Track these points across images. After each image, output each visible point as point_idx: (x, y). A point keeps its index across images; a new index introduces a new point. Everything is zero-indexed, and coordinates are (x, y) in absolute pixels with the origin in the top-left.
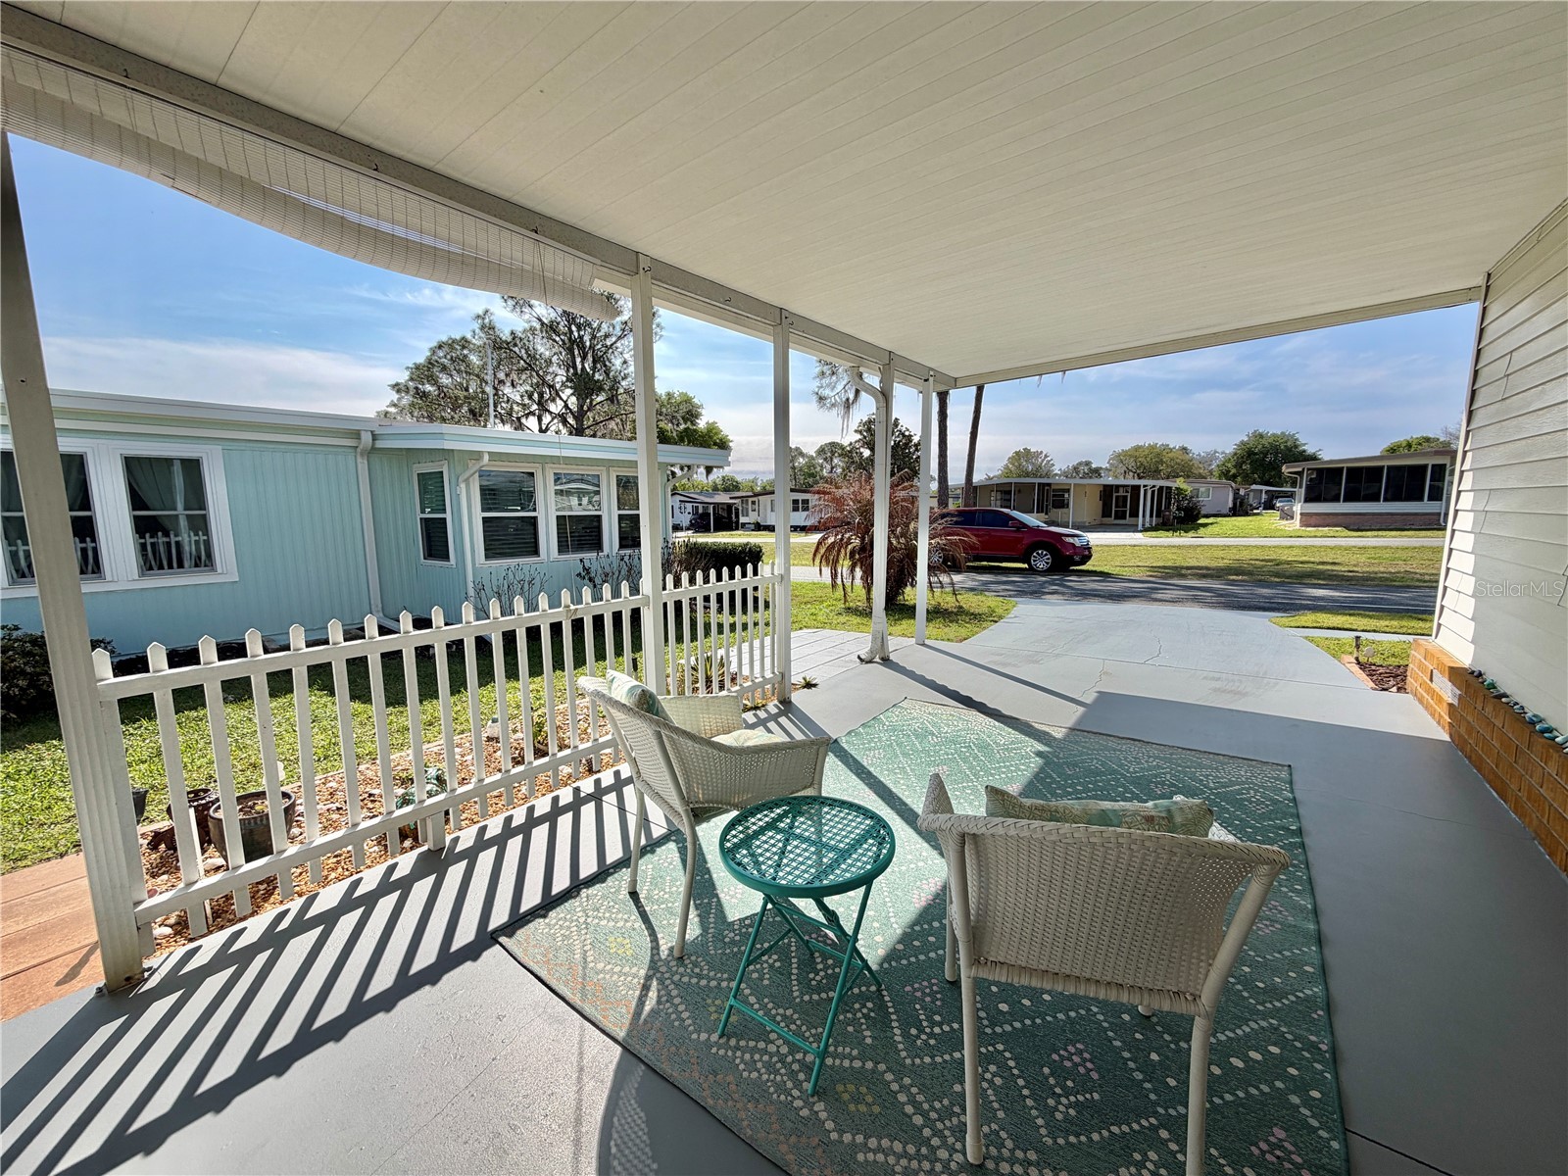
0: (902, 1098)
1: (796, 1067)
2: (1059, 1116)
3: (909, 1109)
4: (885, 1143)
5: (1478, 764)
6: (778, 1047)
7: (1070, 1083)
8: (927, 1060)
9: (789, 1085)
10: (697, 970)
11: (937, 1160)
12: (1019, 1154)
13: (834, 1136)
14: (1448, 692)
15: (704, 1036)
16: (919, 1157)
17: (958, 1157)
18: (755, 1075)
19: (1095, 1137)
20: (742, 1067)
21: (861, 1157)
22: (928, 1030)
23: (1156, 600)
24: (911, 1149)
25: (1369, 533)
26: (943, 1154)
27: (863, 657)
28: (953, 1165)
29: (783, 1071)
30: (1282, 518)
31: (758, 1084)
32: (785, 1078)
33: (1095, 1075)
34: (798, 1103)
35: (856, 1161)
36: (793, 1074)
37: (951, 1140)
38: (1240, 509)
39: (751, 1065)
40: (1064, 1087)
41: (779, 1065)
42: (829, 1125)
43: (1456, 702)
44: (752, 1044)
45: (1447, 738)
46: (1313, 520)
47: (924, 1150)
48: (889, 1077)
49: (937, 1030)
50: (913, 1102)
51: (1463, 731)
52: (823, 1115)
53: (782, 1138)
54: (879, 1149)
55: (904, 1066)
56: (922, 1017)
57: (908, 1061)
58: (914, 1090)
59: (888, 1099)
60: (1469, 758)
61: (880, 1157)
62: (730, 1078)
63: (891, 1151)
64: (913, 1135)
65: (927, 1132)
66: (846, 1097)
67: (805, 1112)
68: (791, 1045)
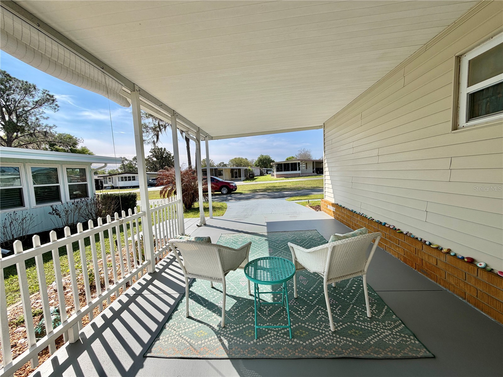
0: (310, 327)
1: (282, 335)
2: (338, 313)
3: (313, 329)
4: (315, 338)
5: (342, 222)
6: (273, 333)
7: (334, 306)
8: (307, 317)
9: (284, 340)
10: (233, 327)
11: (327, 335)
12: (339, 324)
13: (304, 344)
14: (332, 209)
15: (252, 342)
16: (323, 337)
17: (330, 332)
18: (274, 343)
19: (347, 313)
20: (269, 343)
21: (313, 344)
22: (301, 311)
23: (256, 198)
24: (321, 336)
25: (289, 178)
26: (327, 333)
27: (198, 225)
28: (331, 334)
29: (280, 338)
30: (271, 176)
31: (276, 344)
32: (282, 339)
33: (337, 302)
34: (290, 342)
35: (314, 346)
36: (283, 337)
37: (326, 330)
38: (262, 174)
39: (271, 341)
40: (334, 308)
41: (278, 337)
42: (301, 342)
44: (266, 336)
45: (334, 218)
46: (279, 176)
47: (323, 335)
48: (303, 325)
49: (303, 310)
50: (312, 327)
51: (337, 216)
52: (298, 341)
53: (294, 352)
54: (315, 341)
55: (304, 321)
56: (298, 308)
57: (304, 319)
58: (310, 324)
59: (307, 329)
60: (340, 221)
61: (317, 342)
62: (269, 348)
63: (317, 340)
64: (319, 334)
65: (320, 331)
66: (299, 334)
67: (293, 343)
68: (276, 331)
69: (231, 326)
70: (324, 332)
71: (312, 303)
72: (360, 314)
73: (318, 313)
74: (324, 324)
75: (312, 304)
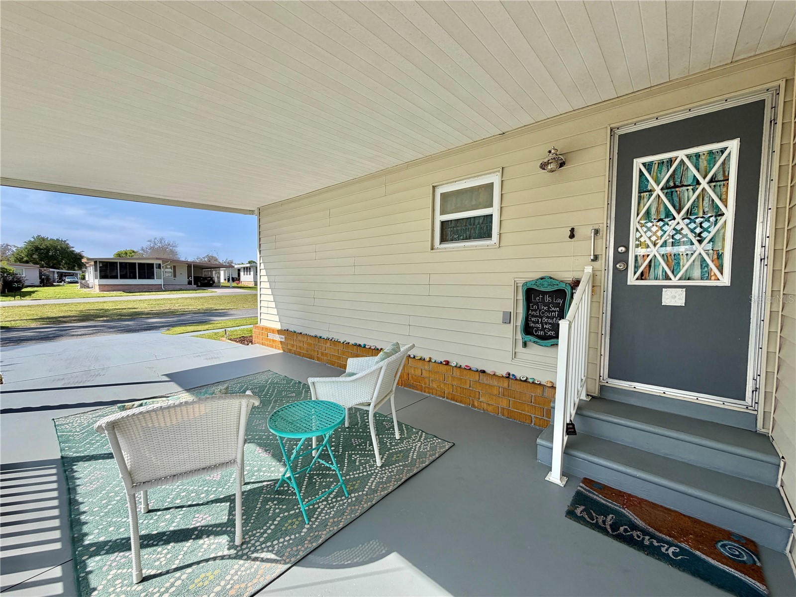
0: (357, 475)
1: (334, 500)
3: (361, 475)
4: (370, 481)
5: (299, 354)
6: (322, 505)
8: (345, 468)
9: (341, 502)
11: (378, 472)
13: (364, 492)
14: (278, 338)
15: (305, 530)
16: (376, 476)
17: (378, 468)
18: (333, 513)
20: (327, 517)
21: (373, 487)
24: (373, 477)
25: (136, 294)
26: (376, 471)
28: (380, 470)
29: (334, 504)
30: (81, 287)
31: (336, 512)
32: (338, 503)
33: (362, 440)
34: (350, 501)
35: (374, 488)
36: (336, 501)
37: (373, 469)
38: (45, 282)
39: (326, 514)
41: (331, 505)
42: (360, 493)
43: (283, 340)
44: (317, 513)
45: (281, 352)
46: (106, 288)
47: (375, 474)
48: (348, 477)
50: (359, 474)
51: (289, 347)
52: (356, 494)
53: (361, 506)
54: (372, 483)
55: (345, 473)
58: (355, 472)
59: (355, 479)
60: (295, 354)
61: (374, 483)
62: (331, 520)
63: (373, 481)
65: (369, 472)
66: (352, 488)
67: (354, 499)
68: (323, 501)
69: (254, 535)
70: (373, 472)
71: (338, 452)
72: (390, 441)
73: (353, 459)
74: (367, 465)
75: (340, 453)
